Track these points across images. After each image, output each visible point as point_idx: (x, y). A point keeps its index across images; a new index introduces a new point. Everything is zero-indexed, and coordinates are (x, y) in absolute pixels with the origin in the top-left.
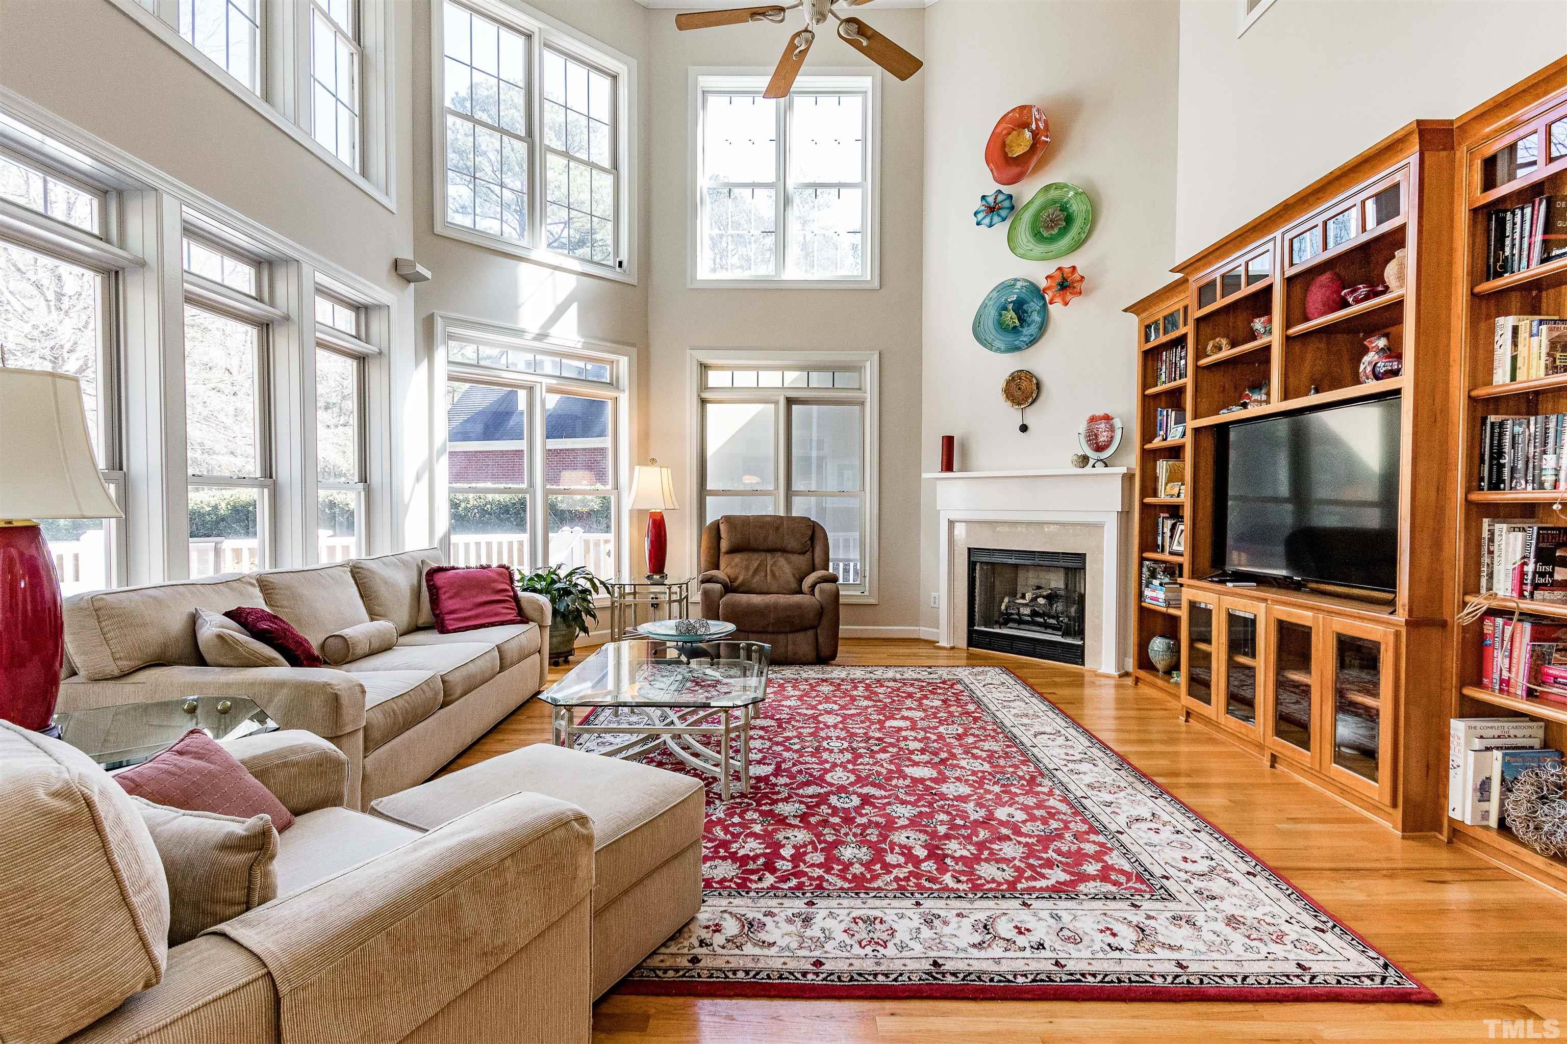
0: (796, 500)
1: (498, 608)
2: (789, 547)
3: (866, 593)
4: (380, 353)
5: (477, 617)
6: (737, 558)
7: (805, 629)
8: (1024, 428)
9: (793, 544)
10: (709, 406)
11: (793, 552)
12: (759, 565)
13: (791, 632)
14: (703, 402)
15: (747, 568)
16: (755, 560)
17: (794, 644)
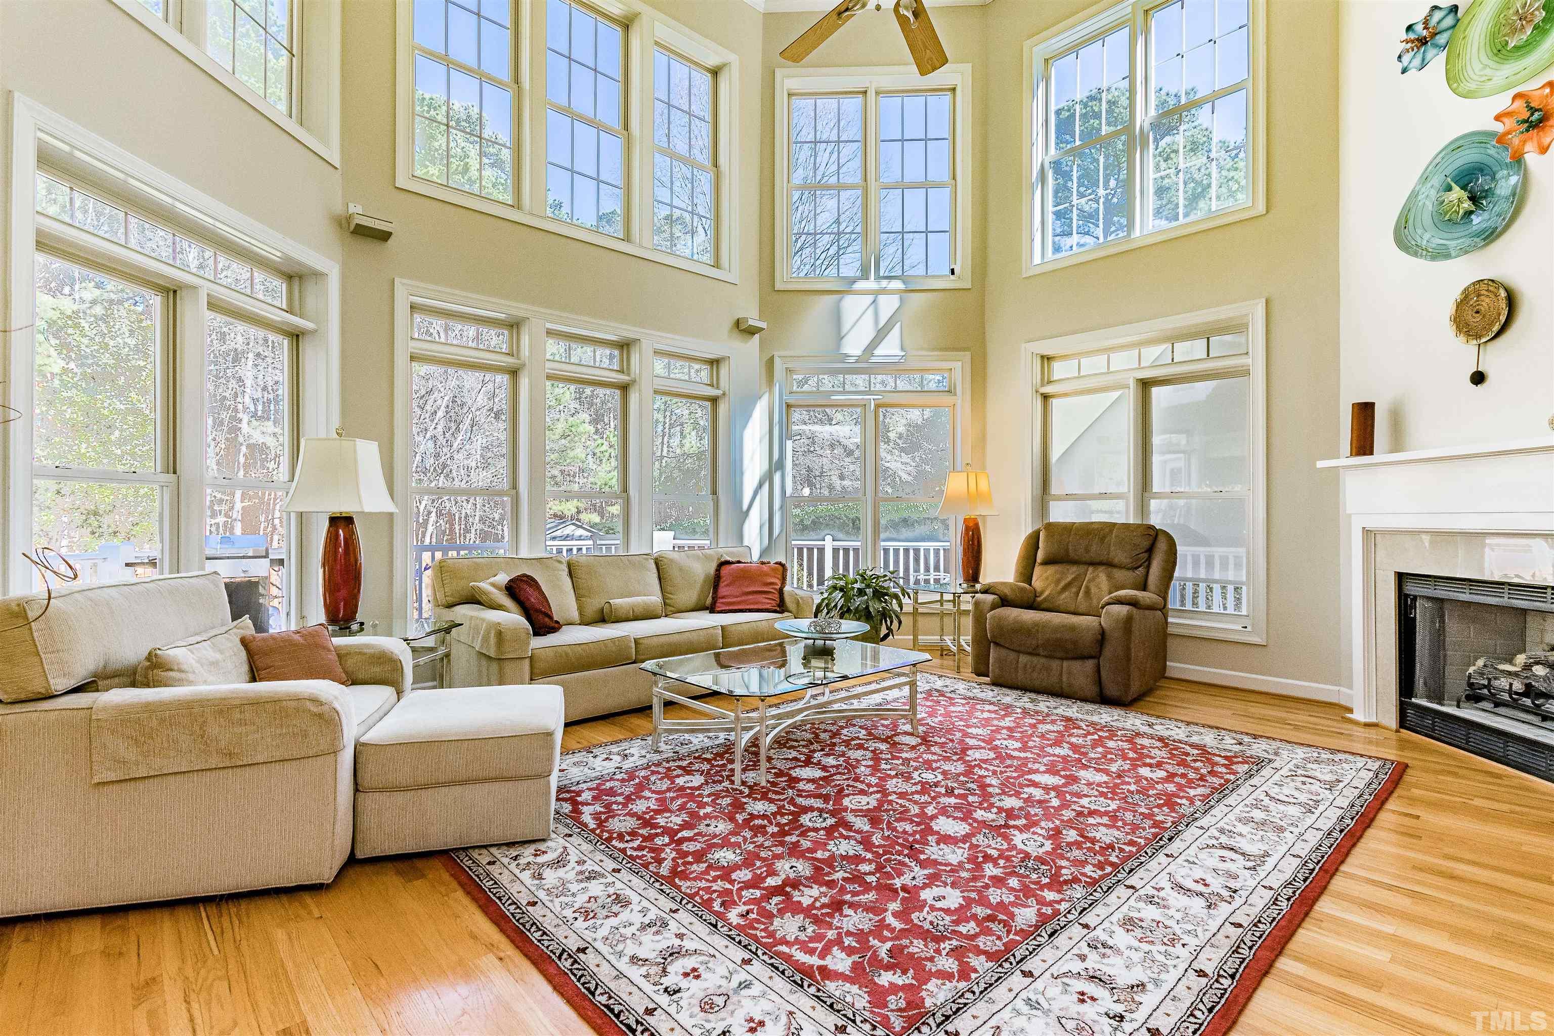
0: (1154, 504)
1: (761, 598)
2: (1116, 561)
3: (1249, 629)
4: (724, 394)
5: (739, 603)
6: (1051, 570)
7: (1083, 658)
8: (1478, 378)
9: (1120, 556)
10: (1055, 402)
11: (1120, 567)
12: (1074, 580)
13: (1067, 659)
14: (1046, 397)
15: (1058, 581)
16: (1072, 572)
17: (1070, 673)
